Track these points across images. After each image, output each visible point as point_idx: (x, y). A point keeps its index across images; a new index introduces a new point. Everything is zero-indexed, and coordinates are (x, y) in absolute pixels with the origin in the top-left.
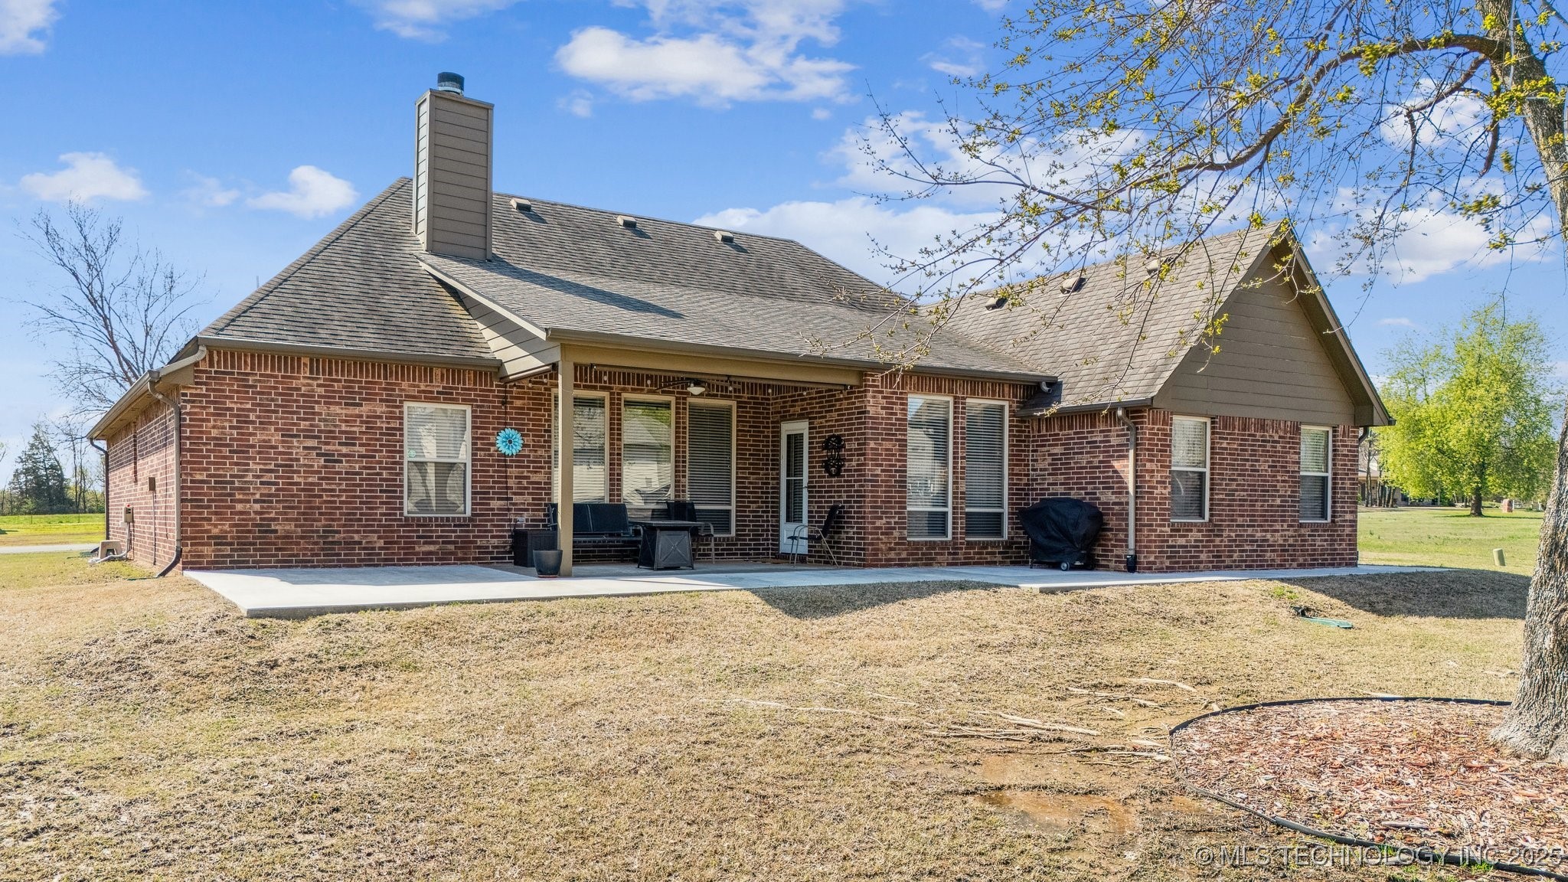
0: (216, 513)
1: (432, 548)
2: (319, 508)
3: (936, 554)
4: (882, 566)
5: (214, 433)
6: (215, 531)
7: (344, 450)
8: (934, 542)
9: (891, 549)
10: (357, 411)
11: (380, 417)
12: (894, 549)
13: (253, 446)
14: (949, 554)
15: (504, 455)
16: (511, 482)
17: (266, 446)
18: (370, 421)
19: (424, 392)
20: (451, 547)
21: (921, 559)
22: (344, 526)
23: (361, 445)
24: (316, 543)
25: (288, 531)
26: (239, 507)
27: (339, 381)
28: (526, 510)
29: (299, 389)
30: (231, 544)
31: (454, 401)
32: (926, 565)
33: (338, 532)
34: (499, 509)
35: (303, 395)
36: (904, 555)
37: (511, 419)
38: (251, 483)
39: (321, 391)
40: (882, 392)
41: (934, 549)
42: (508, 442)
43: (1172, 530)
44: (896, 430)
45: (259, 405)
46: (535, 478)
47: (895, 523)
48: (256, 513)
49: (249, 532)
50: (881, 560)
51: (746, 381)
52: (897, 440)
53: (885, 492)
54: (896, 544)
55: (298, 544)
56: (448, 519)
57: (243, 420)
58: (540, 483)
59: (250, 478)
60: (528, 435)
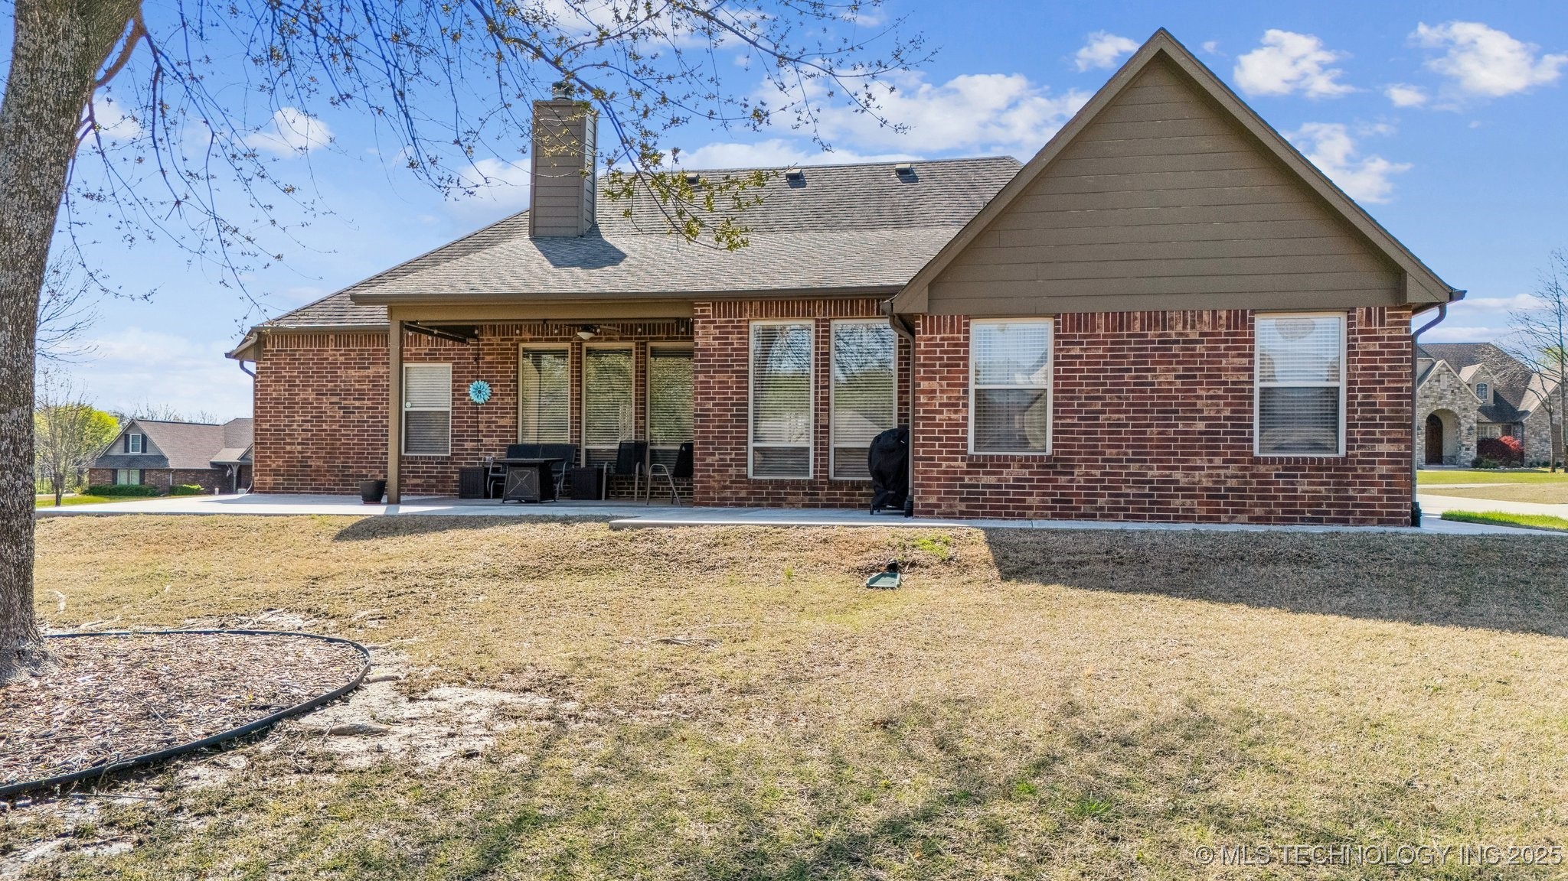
0: (274, 453)
1: (418, 481)
2: (339, 449)
3: (786, 494)
4: (715, 505)
5: (275, 395)
6: (274, 466)
7: (357, 403)
8: (782, 481)
9: (725, 488)
10: (366, 372)
11: (382, 377)
12: (730, 488)
13: (297, 403)
14: (805, 494)
15: (476, 403)
16: (482, 427)
17: (306, 402)
18: (374, 381)
19: (415, 354)
20: (433, 481)
21: (767, 499)
22: (356, 462)
23: (369, 399)
24: (337, 476)
25: (318, 466)
26: (288, 448)
27: (354, 350)
28: (495, 450)
29: (327, 359)
30: (283, 475)
31: (437, 360)
32: (773, 505)
33: (352, 467)
34: (472, 449)
35: (330, 363)
36: (743, 494)
37: (483, 372)
38: (295, 430)
39: (342, 359)
40: (715, 322)
41: (784, 488)
42: (479, 392)
43: (968, 466)
44: (732, 361)
45: (302, 372)
46: (501, 422)
47: (731, 460)
48: (299, 452)
49: (294, 466)
50: (714, 499)
51: (647, 322)
52: (733, 372)
53: (718, 427)
54: (732, 482)
55: (325, 476)
56: (429, 458)
57: (292, 384)
58: (506, 427)
59: (295, 427)
60: (496, 386)
